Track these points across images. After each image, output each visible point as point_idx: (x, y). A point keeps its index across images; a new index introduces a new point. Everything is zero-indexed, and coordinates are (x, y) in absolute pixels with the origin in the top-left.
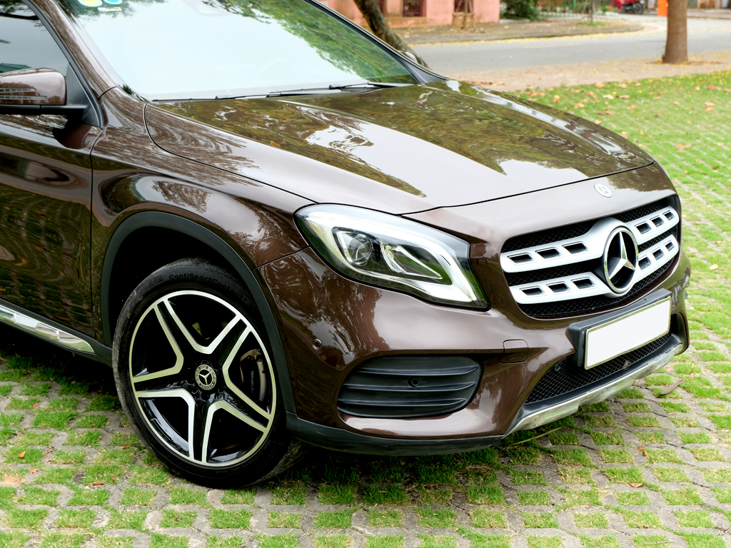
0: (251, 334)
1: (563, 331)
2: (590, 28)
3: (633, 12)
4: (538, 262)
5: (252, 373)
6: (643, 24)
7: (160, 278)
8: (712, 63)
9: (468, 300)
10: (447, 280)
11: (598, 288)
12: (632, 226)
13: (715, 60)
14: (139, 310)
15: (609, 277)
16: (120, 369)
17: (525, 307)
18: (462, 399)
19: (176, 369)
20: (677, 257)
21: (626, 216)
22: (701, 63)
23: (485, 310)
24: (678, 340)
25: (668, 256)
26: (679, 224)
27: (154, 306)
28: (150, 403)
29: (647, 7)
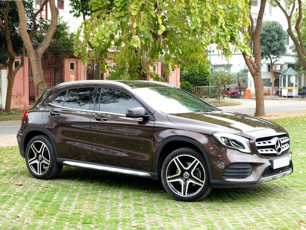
0: (199, 163)
1: (268, 160)
2: (219, 104)
3: (235, 97)
4: (262, 144)
5: (198, 173)
6: (241, 102)
7: (176, 152)
8: (275, 116)
9: (249, 152)
10: (244, 148)
11: (274, 152)
12: (280, 139)
13: (276, 115)
14: (170, 161)
15: (277, 149)
16: (163, 176)
17: (261, 154)
18: (248, 174)
19: (179, 174)
20: (289, 148)
21: (279, 136)
22: (271, 116)
23: (253, 154)
24: (291, 169)
25: (287, 147)
26: (289, 141)
27: (174, 159)
28: (170, 183)
29: (241, 95)
